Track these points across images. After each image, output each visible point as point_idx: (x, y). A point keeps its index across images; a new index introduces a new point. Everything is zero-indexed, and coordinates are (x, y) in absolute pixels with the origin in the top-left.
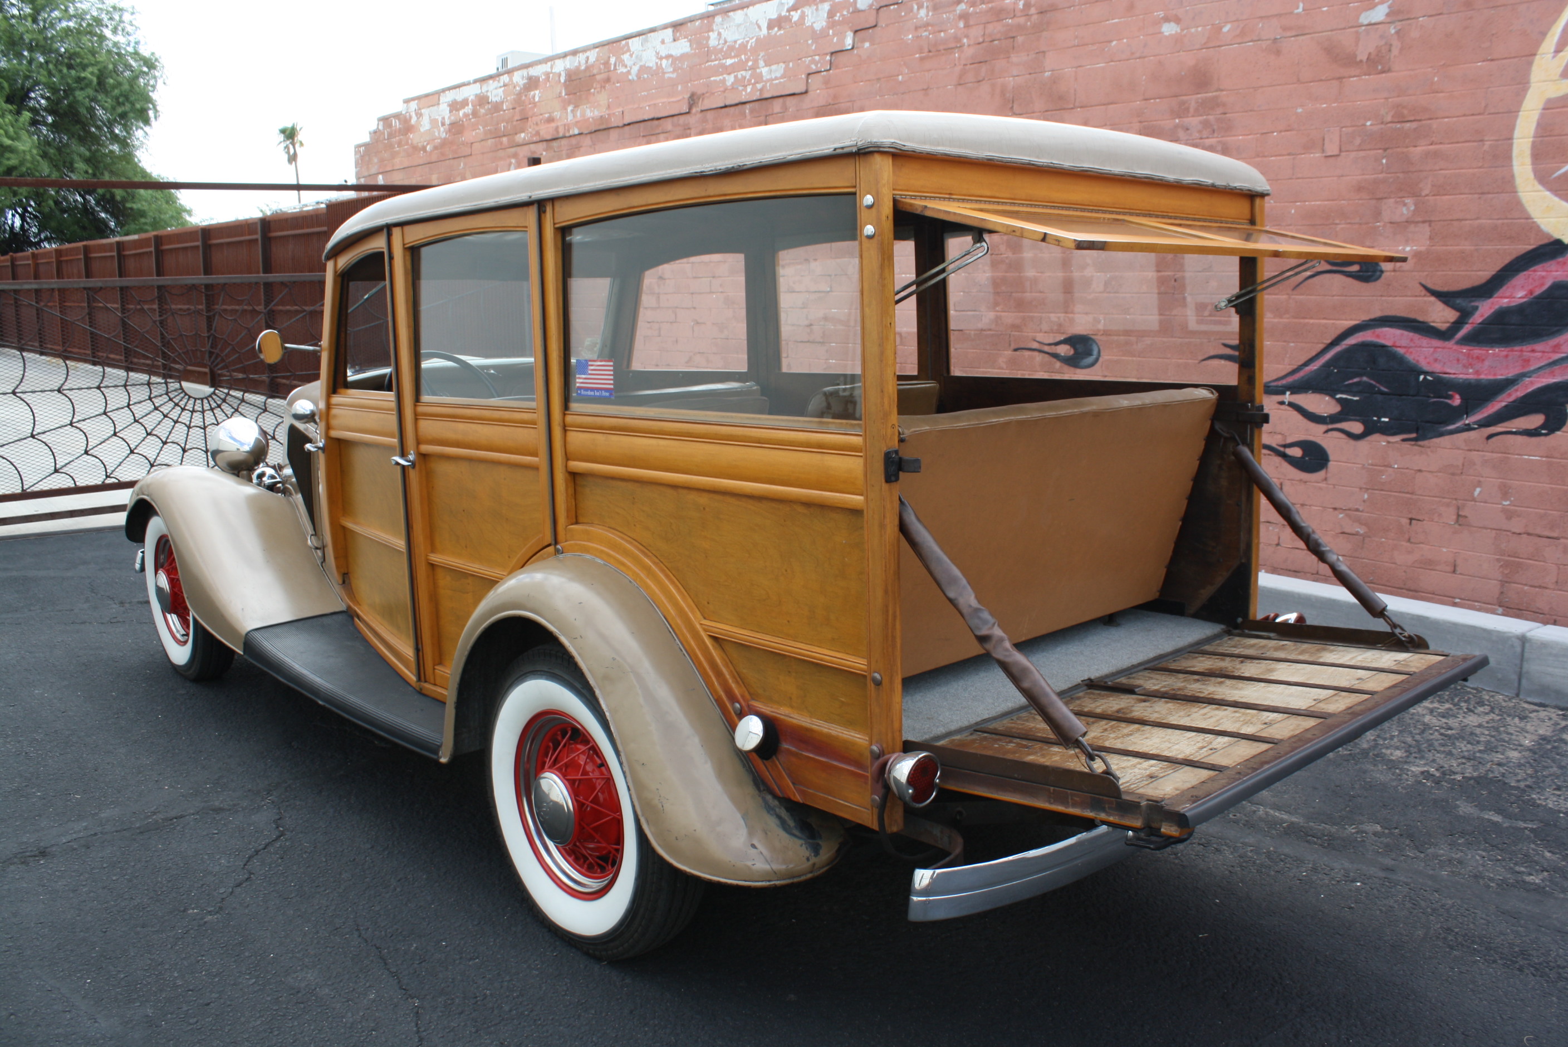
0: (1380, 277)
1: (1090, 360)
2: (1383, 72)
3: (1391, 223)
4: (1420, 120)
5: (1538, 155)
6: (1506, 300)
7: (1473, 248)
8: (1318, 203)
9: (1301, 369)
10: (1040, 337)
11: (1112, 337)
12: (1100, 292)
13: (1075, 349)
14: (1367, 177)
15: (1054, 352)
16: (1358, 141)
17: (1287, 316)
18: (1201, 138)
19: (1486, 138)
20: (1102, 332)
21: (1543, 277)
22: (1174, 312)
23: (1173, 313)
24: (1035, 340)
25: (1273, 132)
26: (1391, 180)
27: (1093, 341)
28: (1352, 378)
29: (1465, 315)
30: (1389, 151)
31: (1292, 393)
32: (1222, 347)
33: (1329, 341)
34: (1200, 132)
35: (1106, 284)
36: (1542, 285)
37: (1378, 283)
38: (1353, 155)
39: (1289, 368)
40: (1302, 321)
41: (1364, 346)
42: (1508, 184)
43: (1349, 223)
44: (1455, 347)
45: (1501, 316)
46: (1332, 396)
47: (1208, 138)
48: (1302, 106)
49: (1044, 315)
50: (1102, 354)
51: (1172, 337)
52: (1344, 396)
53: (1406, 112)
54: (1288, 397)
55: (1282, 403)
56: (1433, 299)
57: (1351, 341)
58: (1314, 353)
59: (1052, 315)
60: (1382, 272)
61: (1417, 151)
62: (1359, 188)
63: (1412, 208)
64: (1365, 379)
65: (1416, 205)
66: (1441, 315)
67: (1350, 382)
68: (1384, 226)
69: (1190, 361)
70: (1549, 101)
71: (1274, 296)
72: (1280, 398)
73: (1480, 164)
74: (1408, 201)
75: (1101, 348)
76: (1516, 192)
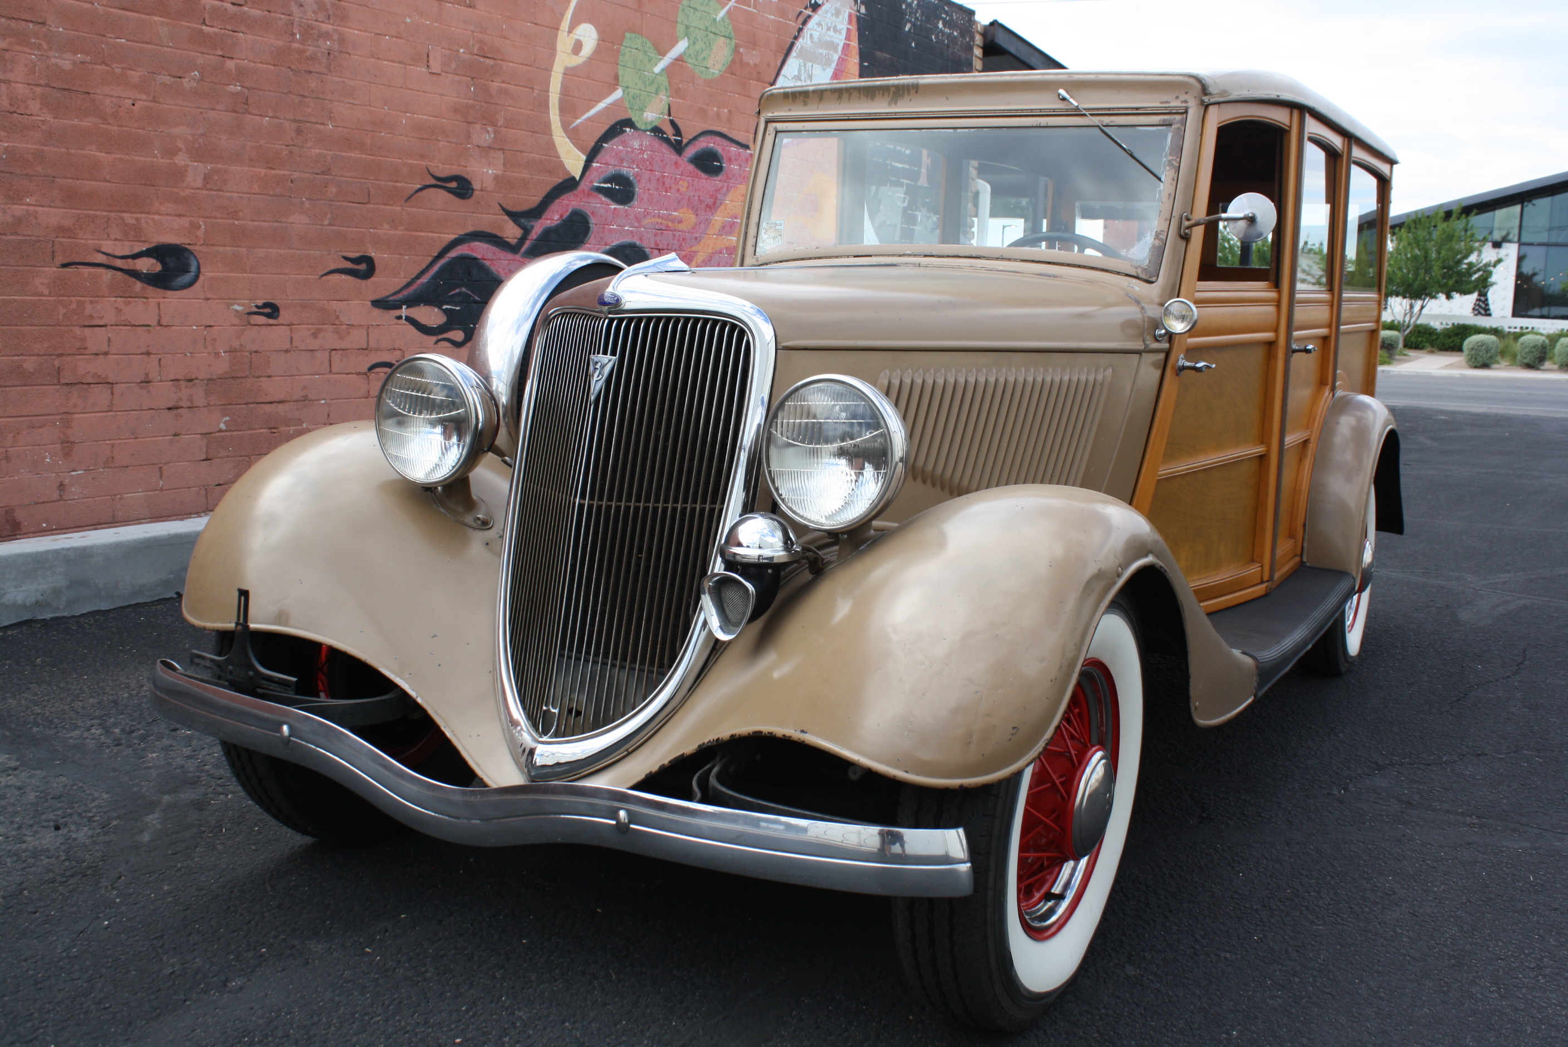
0: (472, 194)
1: (187, 278)
2: (470, 7)
3: (478, 146)
4: (494, 59)
5: (563, 109)
6: (549, 222)
7: (529, 176)
8: (425, 117)
9: (415, 282)
10: (108, 246)
11: (216, 248)
12: (198, 189)
13: (163, 263)
14: (461, 100)
15: (131, 268)
16: (454, 65)
17: (401, 228)
18: (316, 20)
19: (535, 87)
20: (202, 242)
21: (567, 205)
22: (291, 219)
23: (289, 221)
24: (99, 251)
25: (385, 35)
26: (478, 107)
27: (191, 252)
28: (454, 289)
29: (526, 231)
30: (475, 80)
31: (407, 307)
32: (343, 260)
33: (436, 254)
34: (314, 12)
35: (207, 178)
36: (567, 211)
37: (471, 201)
38: (451, 77)
39: (405, 281)
40: (413, 233)
41: (463, 259)
42: (546, 128)
43: (449, 142)
44: (521, 260)
45: (547, 233)
46: (440, 307)
47: (323, 22)
48: (410, 17)
49: (113, 214)
50: (202, 270)
51: (289, 248)
52: (449, 307)
53: (486, 48)
54: (404, 311)
55: (399, 318)
56: (506, 217)
57: (453, 254)
58: (424, 266)
59: (125, 215)
60: (473, 190)
61: (495, 85)
62: (456, 110)
63: (492, 136)
64: (464, 289)
65: (495, 133)
66: (511, 232)
67: (453, 293)
68: (473, 148)
69: (310, 276)
70: (567, 69)
71: (389, 207)
72: (397, 313)
73: (532, 108)
74: (489, 129)
75: (201, 262)
76: (552, 135)
